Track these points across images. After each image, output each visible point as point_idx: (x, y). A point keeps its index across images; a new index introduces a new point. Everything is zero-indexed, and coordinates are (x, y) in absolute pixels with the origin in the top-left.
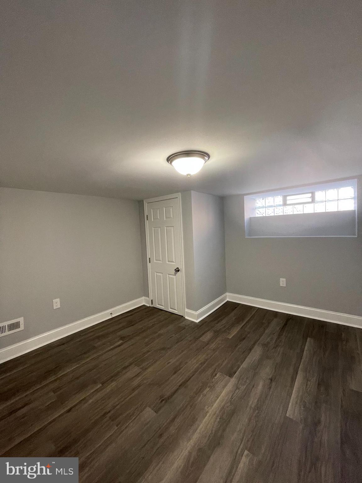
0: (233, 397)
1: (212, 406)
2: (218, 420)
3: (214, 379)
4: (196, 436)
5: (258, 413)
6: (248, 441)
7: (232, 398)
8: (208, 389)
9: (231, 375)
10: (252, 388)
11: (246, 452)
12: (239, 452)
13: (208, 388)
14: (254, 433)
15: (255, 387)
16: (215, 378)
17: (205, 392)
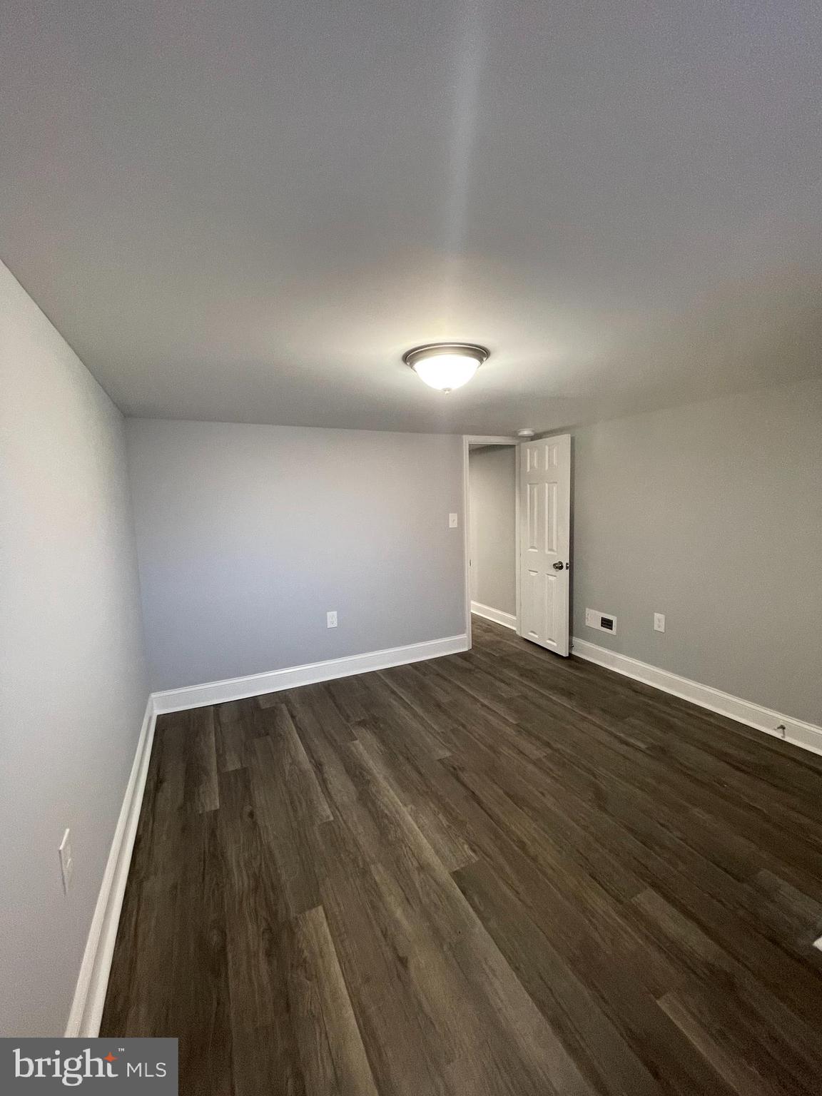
0: (408, 848)
1: (410, 815)
2: (386, 811)
3: (463, 843)
4: (384, 784)
5: (358, 866)
6: (339, 828)
7: (405, 847)
8: (445, 823)
9: (457, 875)
10: (405, 894)
11: (332, 818)
12: (337, 812)
13: (448, 823)
14: (340, 840)
15: (405, 902)
16: (466, 847)
17: (441, 816)
